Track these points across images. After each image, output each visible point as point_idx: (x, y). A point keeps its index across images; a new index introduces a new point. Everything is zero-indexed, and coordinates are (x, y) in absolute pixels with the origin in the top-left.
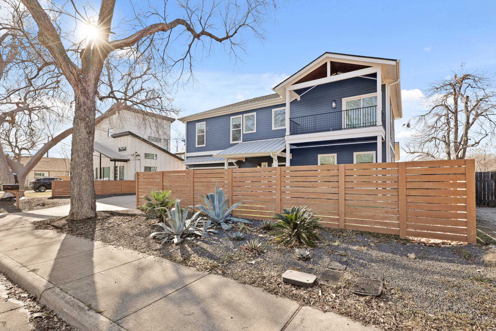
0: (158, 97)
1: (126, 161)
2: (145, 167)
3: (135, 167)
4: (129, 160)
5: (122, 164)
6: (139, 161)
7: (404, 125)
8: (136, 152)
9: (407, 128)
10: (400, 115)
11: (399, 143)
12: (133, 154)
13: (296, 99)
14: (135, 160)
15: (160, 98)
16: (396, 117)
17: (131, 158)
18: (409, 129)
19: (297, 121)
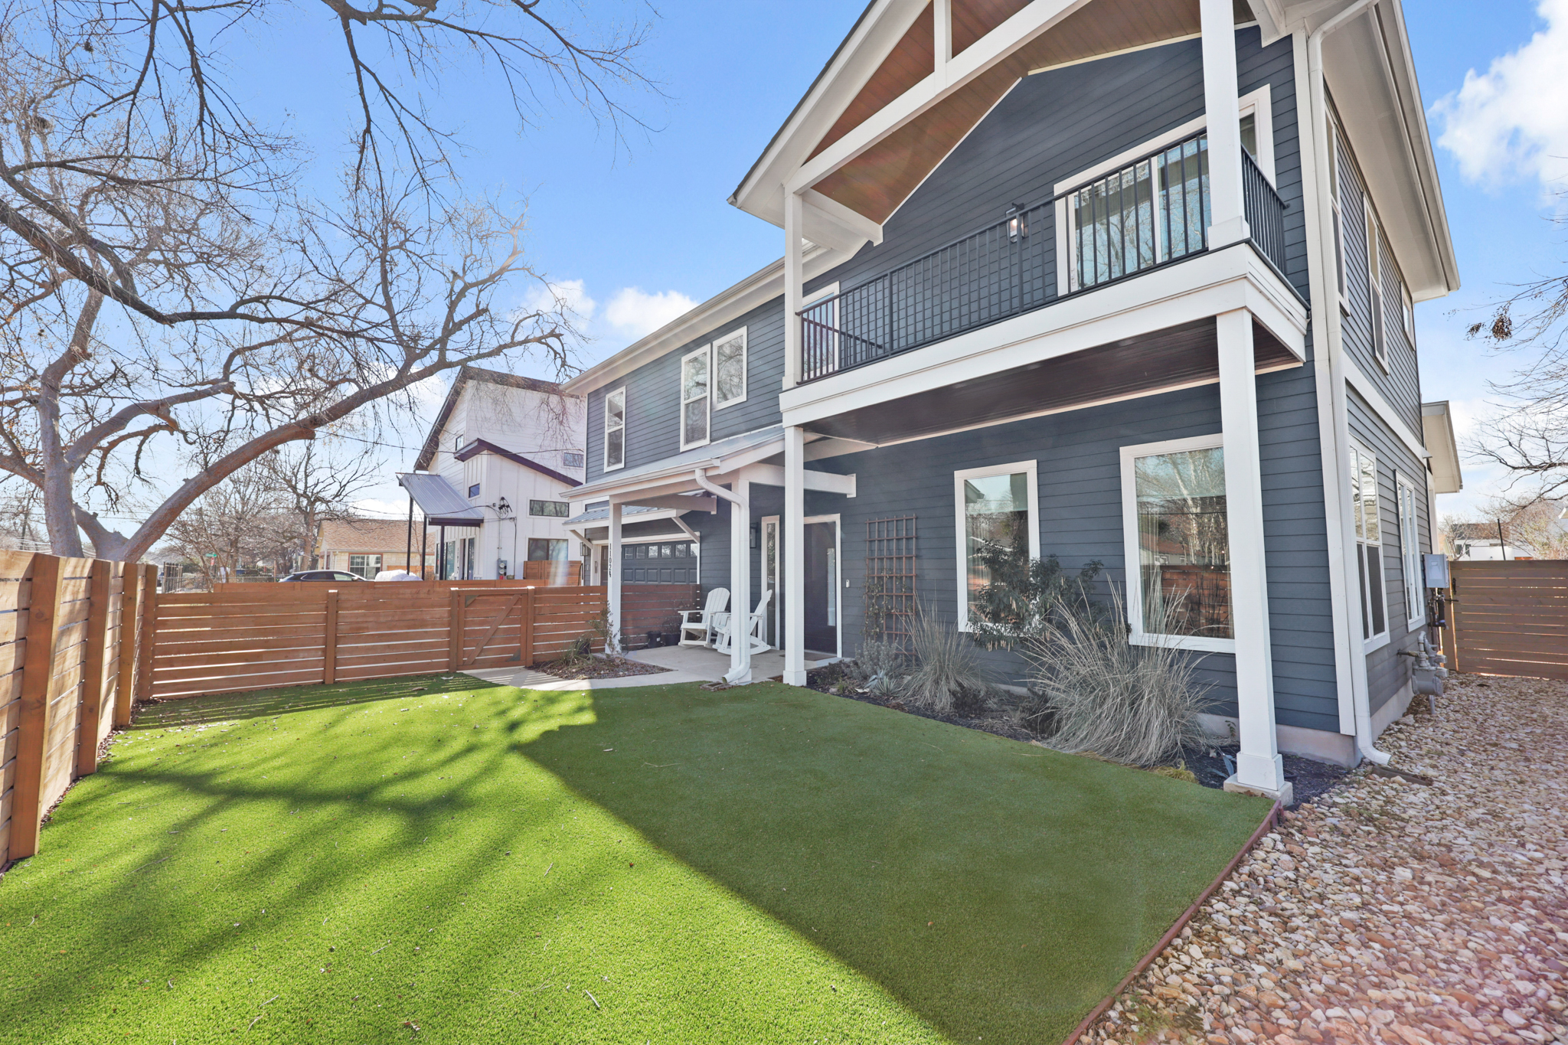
0: (552, 334)
1: (477, 523)
2: (530, 539)
3: (499, 541)
4: (482, 521)
5: (467, 532)
6: (510, 524)
7: (1476, 328)
8: (503, 499)
9: (1494, 340)
10: (1443, 273)
11: (1445, 405)
12: (494, 505)
13: (870, 243)
14: (500, 519)
15: (558, 336)
16: (1421, 286)
17: (488, 515)
18: (1508, 341)
19: (872, 335)
